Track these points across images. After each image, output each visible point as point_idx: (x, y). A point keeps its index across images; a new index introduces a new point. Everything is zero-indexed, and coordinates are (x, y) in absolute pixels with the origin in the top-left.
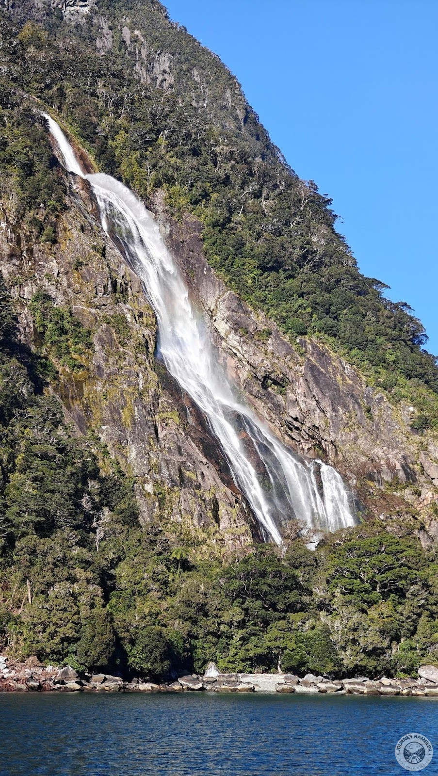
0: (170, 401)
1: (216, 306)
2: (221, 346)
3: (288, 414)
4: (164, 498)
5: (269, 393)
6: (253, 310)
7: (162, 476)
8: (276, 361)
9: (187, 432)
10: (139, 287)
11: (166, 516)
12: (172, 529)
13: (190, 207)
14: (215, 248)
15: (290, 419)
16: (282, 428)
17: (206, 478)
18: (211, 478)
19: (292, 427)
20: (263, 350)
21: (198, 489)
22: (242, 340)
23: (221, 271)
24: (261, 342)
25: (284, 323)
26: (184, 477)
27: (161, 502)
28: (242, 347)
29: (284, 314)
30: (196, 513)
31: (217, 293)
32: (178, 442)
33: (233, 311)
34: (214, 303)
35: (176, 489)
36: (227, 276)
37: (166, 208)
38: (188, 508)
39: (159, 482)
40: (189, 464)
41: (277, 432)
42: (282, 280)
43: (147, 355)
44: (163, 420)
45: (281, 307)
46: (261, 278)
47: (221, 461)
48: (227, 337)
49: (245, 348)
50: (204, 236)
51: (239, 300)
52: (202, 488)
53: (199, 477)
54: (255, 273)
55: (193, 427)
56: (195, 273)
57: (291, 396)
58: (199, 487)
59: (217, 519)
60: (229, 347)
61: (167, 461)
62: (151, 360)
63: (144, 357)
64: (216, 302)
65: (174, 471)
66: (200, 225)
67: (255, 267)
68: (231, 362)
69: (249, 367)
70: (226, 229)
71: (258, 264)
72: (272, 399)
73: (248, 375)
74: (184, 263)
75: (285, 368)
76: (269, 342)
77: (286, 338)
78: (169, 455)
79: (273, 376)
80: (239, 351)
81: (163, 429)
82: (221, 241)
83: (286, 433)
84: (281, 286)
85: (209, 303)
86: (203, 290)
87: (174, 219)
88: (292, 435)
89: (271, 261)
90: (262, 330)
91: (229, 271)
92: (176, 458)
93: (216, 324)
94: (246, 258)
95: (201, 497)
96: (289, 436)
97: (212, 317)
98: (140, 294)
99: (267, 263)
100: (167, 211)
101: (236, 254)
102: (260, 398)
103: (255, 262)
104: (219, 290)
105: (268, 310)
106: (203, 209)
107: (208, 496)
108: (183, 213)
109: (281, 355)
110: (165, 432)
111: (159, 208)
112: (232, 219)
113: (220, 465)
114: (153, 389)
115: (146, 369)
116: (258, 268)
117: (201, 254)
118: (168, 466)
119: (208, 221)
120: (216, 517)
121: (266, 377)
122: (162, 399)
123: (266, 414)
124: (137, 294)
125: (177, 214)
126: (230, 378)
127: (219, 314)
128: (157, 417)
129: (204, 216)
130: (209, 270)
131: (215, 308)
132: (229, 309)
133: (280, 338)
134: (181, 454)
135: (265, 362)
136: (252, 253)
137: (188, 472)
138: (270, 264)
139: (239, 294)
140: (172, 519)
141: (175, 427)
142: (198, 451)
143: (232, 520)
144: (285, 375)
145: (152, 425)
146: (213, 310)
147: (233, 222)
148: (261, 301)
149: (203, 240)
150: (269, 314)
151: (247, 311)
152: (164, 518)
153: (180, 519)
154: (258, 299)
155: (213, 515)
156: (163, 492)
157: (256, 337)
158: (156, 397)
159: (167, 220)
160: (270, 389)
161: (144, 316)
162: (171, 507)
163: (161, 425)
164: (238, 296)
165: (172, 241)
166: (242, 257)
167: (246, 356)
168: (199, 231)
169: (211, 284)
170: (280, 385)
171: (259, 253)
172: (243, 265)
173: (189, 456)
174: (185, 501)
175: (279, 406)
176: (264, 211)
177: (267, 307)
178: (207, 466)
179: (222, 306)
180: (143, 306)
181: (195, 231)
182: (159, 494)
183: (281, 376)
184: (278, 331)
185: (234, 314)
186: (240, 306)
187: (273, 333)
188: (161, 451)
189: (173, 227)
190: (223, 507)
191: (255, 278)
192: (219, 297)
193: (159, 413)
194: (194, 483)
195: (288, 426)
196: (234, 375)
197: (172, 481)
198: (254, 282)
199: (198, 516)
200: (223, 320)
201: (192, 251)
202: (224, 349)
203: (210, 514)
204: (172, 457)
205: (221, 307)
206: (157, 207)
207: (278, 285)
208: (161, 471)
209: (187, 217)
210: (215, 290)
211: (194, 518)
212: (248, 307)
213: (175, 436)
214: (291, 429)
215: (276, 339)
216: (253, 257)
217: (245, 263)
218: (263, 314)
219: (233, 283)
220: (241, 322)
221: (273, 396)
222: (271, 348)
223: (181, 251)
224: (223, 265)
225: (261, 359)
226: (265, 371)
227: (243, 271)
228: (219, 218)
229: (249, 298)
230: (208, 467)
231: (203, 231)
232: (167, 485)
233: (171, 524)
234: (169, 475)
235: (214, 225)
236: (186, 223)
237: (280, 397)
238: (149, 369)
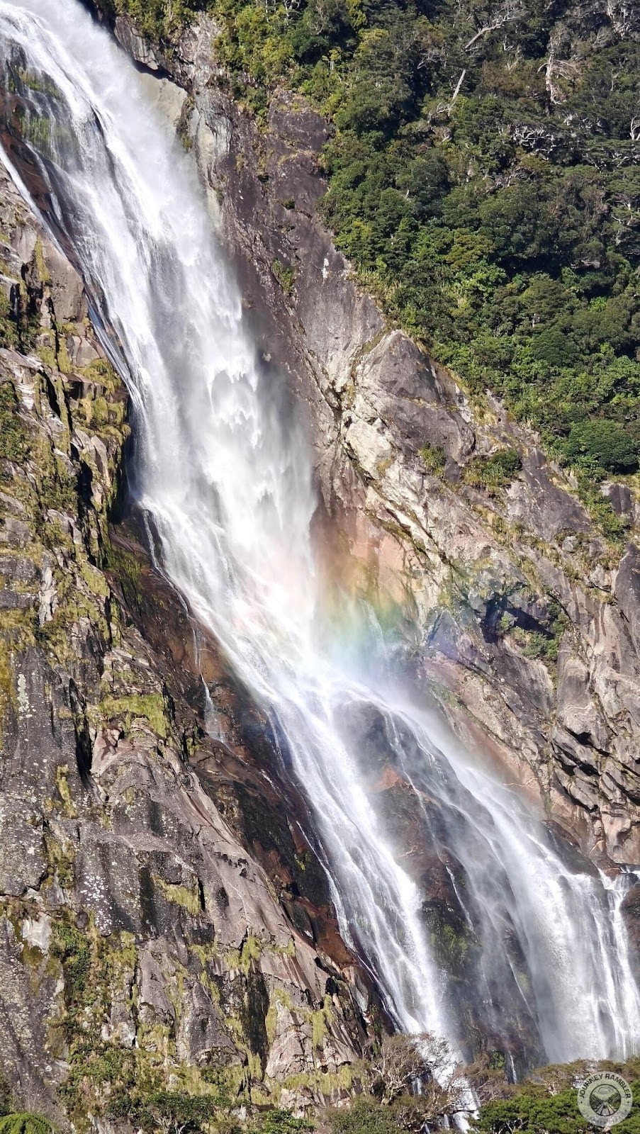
0: (143, 662)
1: (353, 376)
2: (363, 503)
3: (560, 720)
4: (82, 969)
5: (505, 655)
6: (466, 391)
7: (85, 896)
8: (531, 554)
9: (193, 761)
10: (79, 303)
11: (85, 1025)
12: (104, 1066)
13: (295, 71)
14: (357, 194)
15: (565, 738)
16: (544, 767)
17: (233, 908)
18: (250, 909)
19: (571, 762)
20: (490, 517)
21: (202, 944)
22: (427, 484)
23: (374, 268)
24: (486, 494)
25: (566, 432)
26: (158, 903)
27: (76, 977)
28: (425, 506)
29: (566, 406)
30: (187, 1020)
31: (357, 336)
32: (152, 792)
33: (402, 393)
34: (348, 369)
35: (126, 938)
36: (389, 284)
37: (221, 72)
38: (160, 1003)
39: (73, 915)
40: (177, 860)
41: (529, 780)
42: (568, 299)
43: (82, 514)
44: (112, 721)
45: (557, 387)
46: (498, 292)
47: (303, 859)
48: (382, 475)
49: (436, 509)
50: (329, 160)
51: (426, 359)
52: (216, 938)
53: (211, 903)
54: (480, 275)
55: (216, 747)
56: (296, 275)
57: (573, 665)
58: (205, 936)
59: (259, 1042)
60: (389, 506)
61: (104, 850)
62: (94, 533)
63: (67, 520)
64: (354, 365)
65: (126, 880)
66: (320, 127)
67: (481, 258)
68: (392, 554)
69: (445, 570)
70: (400, 137)
71: (488, 246)
72: (515, 673)
73: (441, 597)
74: (266, 245)
75: (556, 576)
76: (511, 493)
77: (569, 482)
78: (118, 831)
79: (517, 600)
80: (416, 519)
81: (110, 747)
82: (381, 173)
83: (556, 782)
84: (562, 318)
85: (331, 367)
86: (314, 329)
87: (241, 108)
88: (572, 788)
89: (532, 240)
90: (489, 454)
91: (397, 268)
92: (141, 842)
93: (350, 435)
94: (452, 227)
95: (209, 968)
96: (565, 792)
97: (338, 411)
98: (80, 327)
99: (521, 247)
100: (221, 83)
101: (424, 216)
102: (478, 672)
103: (481, 242)
104: (365, 327)
105: (516, 392)
106: (336, 76)
107: (232, 967)
108: (272, 89)
109: (547, 535)
110: (111, 758)
111: (199, 74)
112: (424, 110)
113: (294, 870)
114: (84, 622)
115: (72, 556)
116: (490, 261)
117: (316, 215)
118: (106, 866)
119: (346, 113)
120: (257, 1033)
121: (495, 605)
122: (119, 653)
123: (495, 721)
124: (70, 326)
125: (253, 92)
126: (385, 606)
127: (359, 401)
128: (93, 710)
129: (333, 99)
130: (337, 266)
131: (350, 383)
132: (389, 385)
133: (546, 482)
134: (156, 828)
135: (494, 555)
136: (474, 214)
137: (172, 887)
138: (529, 250)
139: (424, 341)
140: (105, 1036)
141: (149, 744)
142: (218, 823)
143: (309, 1045)
144: (555, 599)
145: (68, 734)
146: (344, 390)
147: (425, 118)
148: (495, 365)
149: (327, 173)
150: (520, 406)
151: (447, 395)
152: (81, 1032)
153: (131, 1037)
154: (486, 357)
155: (245, 1027)
156: (82, 946)
157: (471, 476)
158: (97, 646)
159: (220, 111)
160: (507, 642)
161: (89, 395)
162: (105, 995)
163: (105, 738)
164: (421, 347)
165: (235, 175)
166: (442, 225)
167: (439, 535)
168: (317, 145)
169: (337, 308)
170: (541, 629)
171: (496, 214)
172: (443, 251)
173: (185, 836)
174: (153, 977)
175: (537, 696)
176: (547, 94)
177: (514, 384)
178: (239, 870)
179: (369, 379)
180: (87, 361)
181: (303, 146)
182: (68, 953)
183: (544, 600)
184: (542, 459)
185: (406, 402)
186: (426, 377)
187: (527, 464)
188: (92, 817)
189: (238, 131)
190: (283, 1003)
191: (477, 292)
192: (364, 349)
193: (102, 697)
194: (192, 923)
195: (560, 760)
196: (399, 596)
197: (117, 913)
198: (476, 306)
199: (192, 1031)
200: (372, 421)
201: (291, 206)
202: (371, 513)
203: (235, 1025)
204: (124, 839)
205: (368, 381)
206: (192, 71)
207: (551, 314)
208: (82, 879)
209: (281, 102)
210: (350, 327)
211: (179, 1036)
212: (454, 381)
213: (145, 774)
214: (569, 770)
215: (534, 484)
216: (475, 224)
217: (449, 246)
218: (498, 406)
219: (410, 308)
220: (424, 429)
221: (517, 665)
222: (515, 511)
223: (258, 208)
224: (381, 250)
225: (481, 545)
226: (492, 583)
227: (445, 269)
228: (377, 103)
229: (458, 355)
230: (243, 874)
231: (330, 145)
232: (100, 925)
233: (101, 1052)
234: (107, 893)
235: (362, 124)
236: (278, 121)
237: (539, 667)
238: (82, 559)
